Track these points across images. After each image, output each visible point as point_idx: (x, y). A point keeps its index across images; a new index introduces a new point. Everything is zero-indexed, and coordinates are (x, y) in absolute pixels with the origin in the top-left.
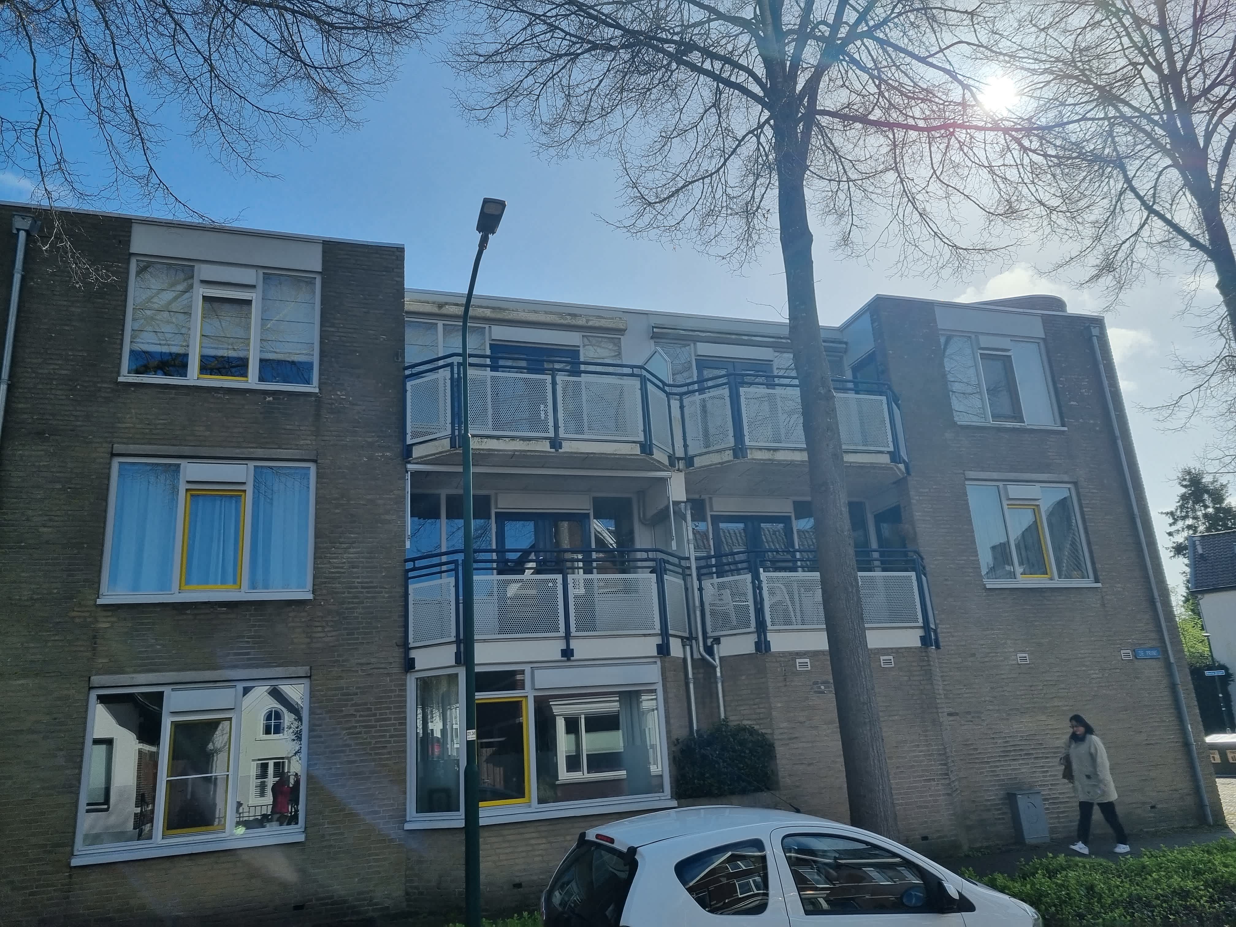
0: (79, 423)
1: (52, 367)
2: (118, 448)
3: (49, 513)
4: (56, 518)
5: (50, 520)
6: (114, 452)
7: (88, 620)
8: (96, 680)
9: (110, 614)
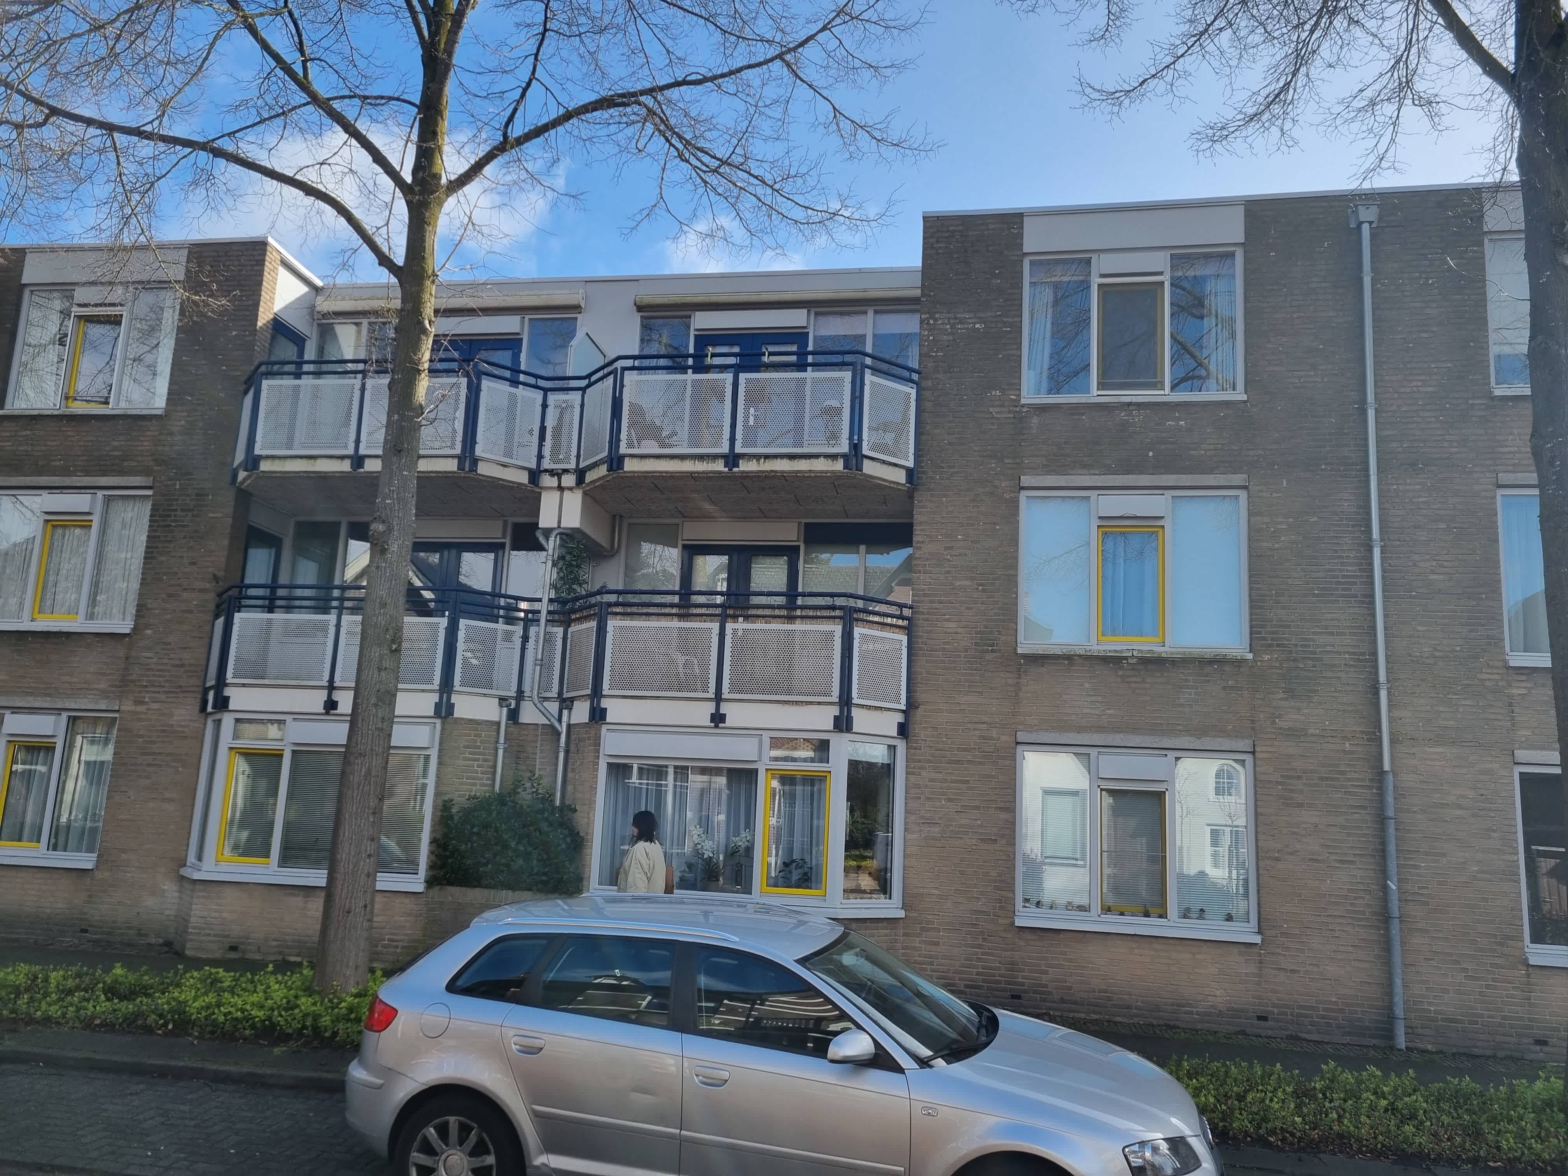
0: (1454, 450)
1: (1415, 384)
2: (1504, 478)
3: (1437, 558)
4: (1445, 564)
5: (1441, 566)
6: (1500, 483)
7: (1500, 684)
8: (1521, 755)
9: (1524, 678)
